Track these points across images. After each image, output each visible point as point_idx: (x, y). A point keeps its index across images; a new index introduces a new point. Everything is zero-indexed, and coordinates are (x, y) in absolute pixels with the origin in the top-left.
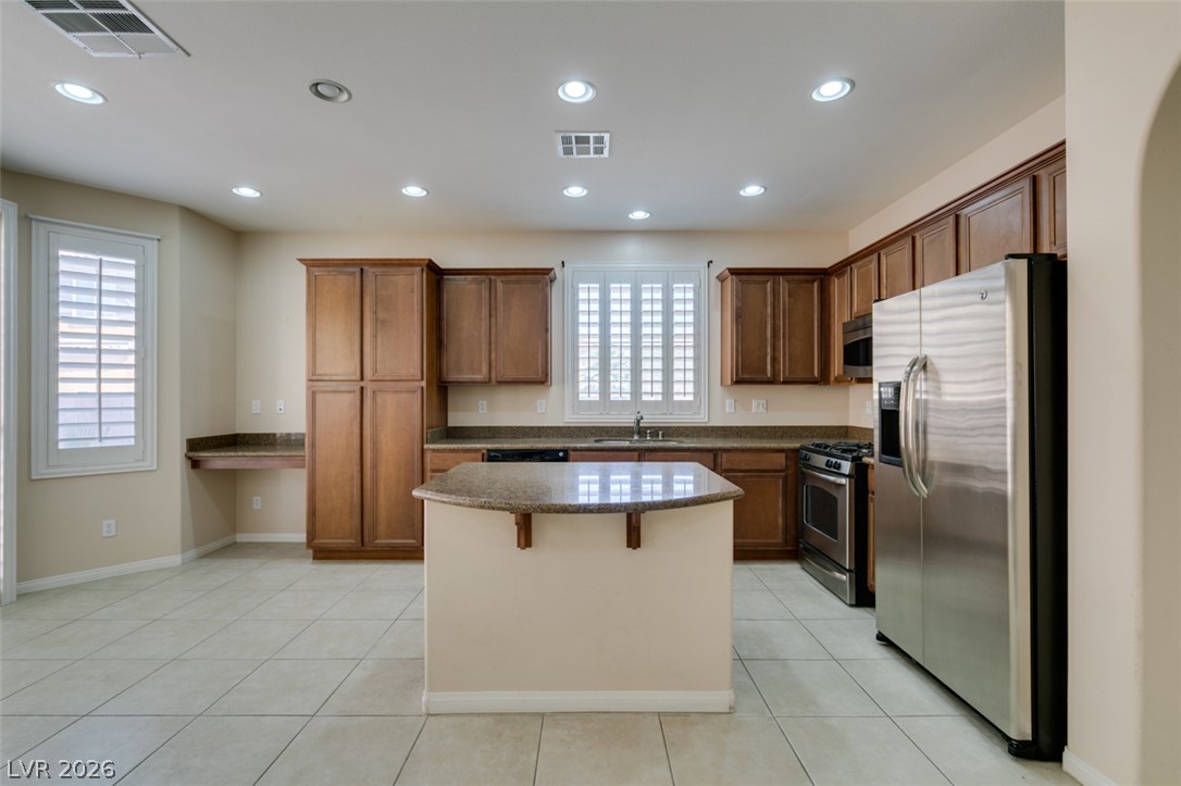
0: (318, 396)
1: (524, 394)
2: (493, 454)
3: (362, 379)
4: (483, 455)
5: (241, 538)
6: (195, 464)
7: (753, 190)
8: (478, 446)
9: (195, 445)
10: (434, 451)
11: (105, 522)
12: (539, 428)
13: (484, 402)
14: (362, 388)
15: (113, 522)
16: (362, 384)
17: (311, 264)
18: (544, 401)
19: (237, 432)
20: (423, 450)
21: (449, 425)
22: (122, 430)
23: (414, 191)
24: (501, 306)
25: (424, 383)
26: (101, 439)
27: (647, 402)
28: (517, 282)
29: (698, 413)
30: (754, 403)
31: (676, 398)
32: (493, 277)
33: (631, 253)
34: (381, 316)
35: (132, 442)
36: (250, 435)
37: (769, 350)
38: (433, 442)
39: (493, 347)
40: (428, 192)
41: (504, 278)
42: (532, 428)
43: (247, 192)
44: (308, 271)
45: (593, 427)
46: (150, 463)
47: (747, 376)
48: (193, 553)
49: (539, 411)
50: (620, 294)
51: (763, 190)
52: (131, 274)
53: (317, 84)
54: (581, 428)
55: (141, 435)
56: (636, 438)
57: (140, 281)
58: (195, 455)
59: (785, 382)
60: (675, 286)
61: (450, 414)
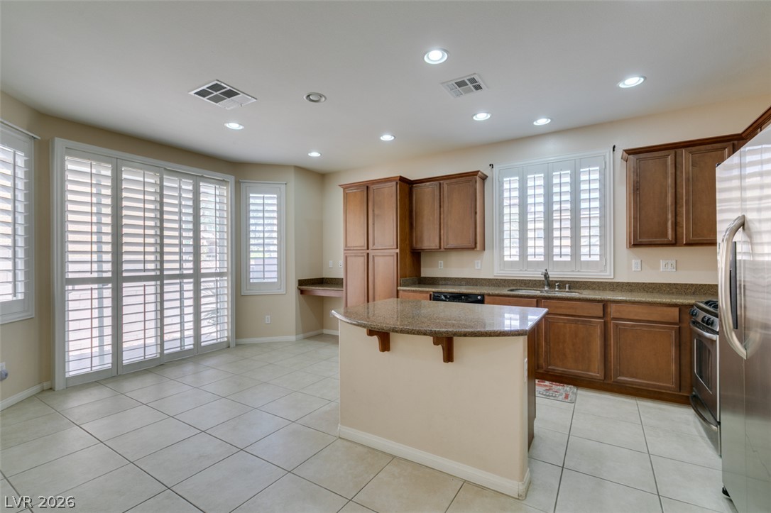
0: (348, 258)
1: (466, 256)
2: (436, 295)
3: (368, 249)
4: (430, 295)
5: (326, 331)
6: (302, 292)
7: (632, 81)
8: (427, 289)
9: (302, 283)
10: (403, 290)
11: (267, 317)
12: (476, 279)
13: (442, 262)
14: (368, 254)
15: (269, 317)
16: (368, 251)
17: (345, 187)
18: (480, 261)
19: (324, 277)
20: (398, 291)
21: (422, 276)
22: (272, 275)
23: (387, 138)
24: (446, 200)
25: (398, 251)
26: (264, 278)
27: (558, 262)
28: (456, 183)
29: (605, 271)
30: (662, 263)
31: (583, 258)
32: (441, 182)
33: (551, 149)
34: (376, 212)
35: (276, 280)
36: (329, 279)
37: (670, 216)
38: (405, 286)
39: (442, 227)
40: (395, 138)
41: (448, 181)
42: (472, 279)
43: (315, 154)
44: (344, 191)
45: (514, 280)
46: (283, 291)
47: (645, 240)
48: (301, 336)
49: (477, 268)
50: (536, 183)
51: (642, 80)
52: (275, 201)
53: (309, 96)
54: (505, 280)
55: (279, 277)
56: (546, 288)
57: (279, 205)
58: (304, 288)
59: (688, 244)
60: (582, 170)
61: (422, 269)
